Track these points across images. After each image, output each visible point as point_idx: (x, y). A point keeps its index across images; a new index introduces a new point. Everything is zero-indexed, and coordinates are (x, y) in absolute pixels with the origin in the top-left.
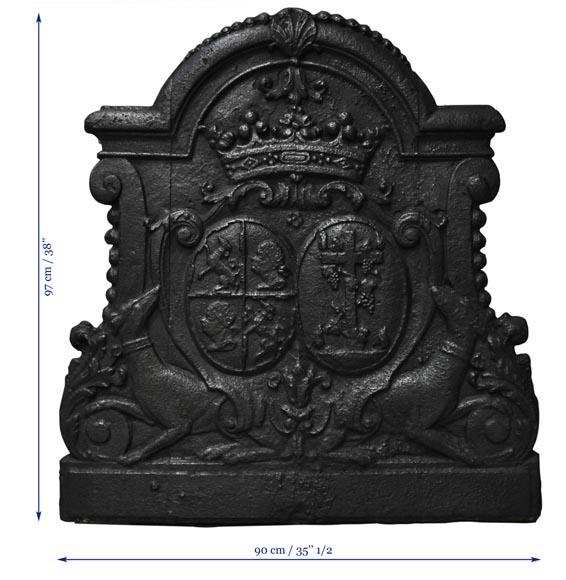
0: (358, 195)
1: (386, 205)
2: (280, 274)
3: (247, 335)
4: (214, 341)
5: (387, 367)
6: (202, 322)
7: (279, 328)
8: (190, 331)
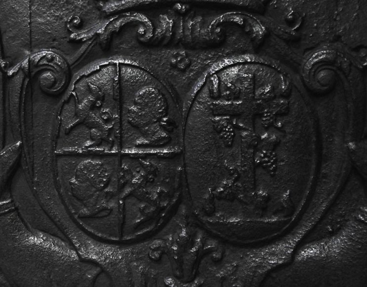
0: (259, 29)
1: (294, 41)
2: (163, 128)
3: (124, 199)
4: (85, 206)
5: (289, 236)
6: (71, 184)
7: (162, 192)
8: (59, 192)
